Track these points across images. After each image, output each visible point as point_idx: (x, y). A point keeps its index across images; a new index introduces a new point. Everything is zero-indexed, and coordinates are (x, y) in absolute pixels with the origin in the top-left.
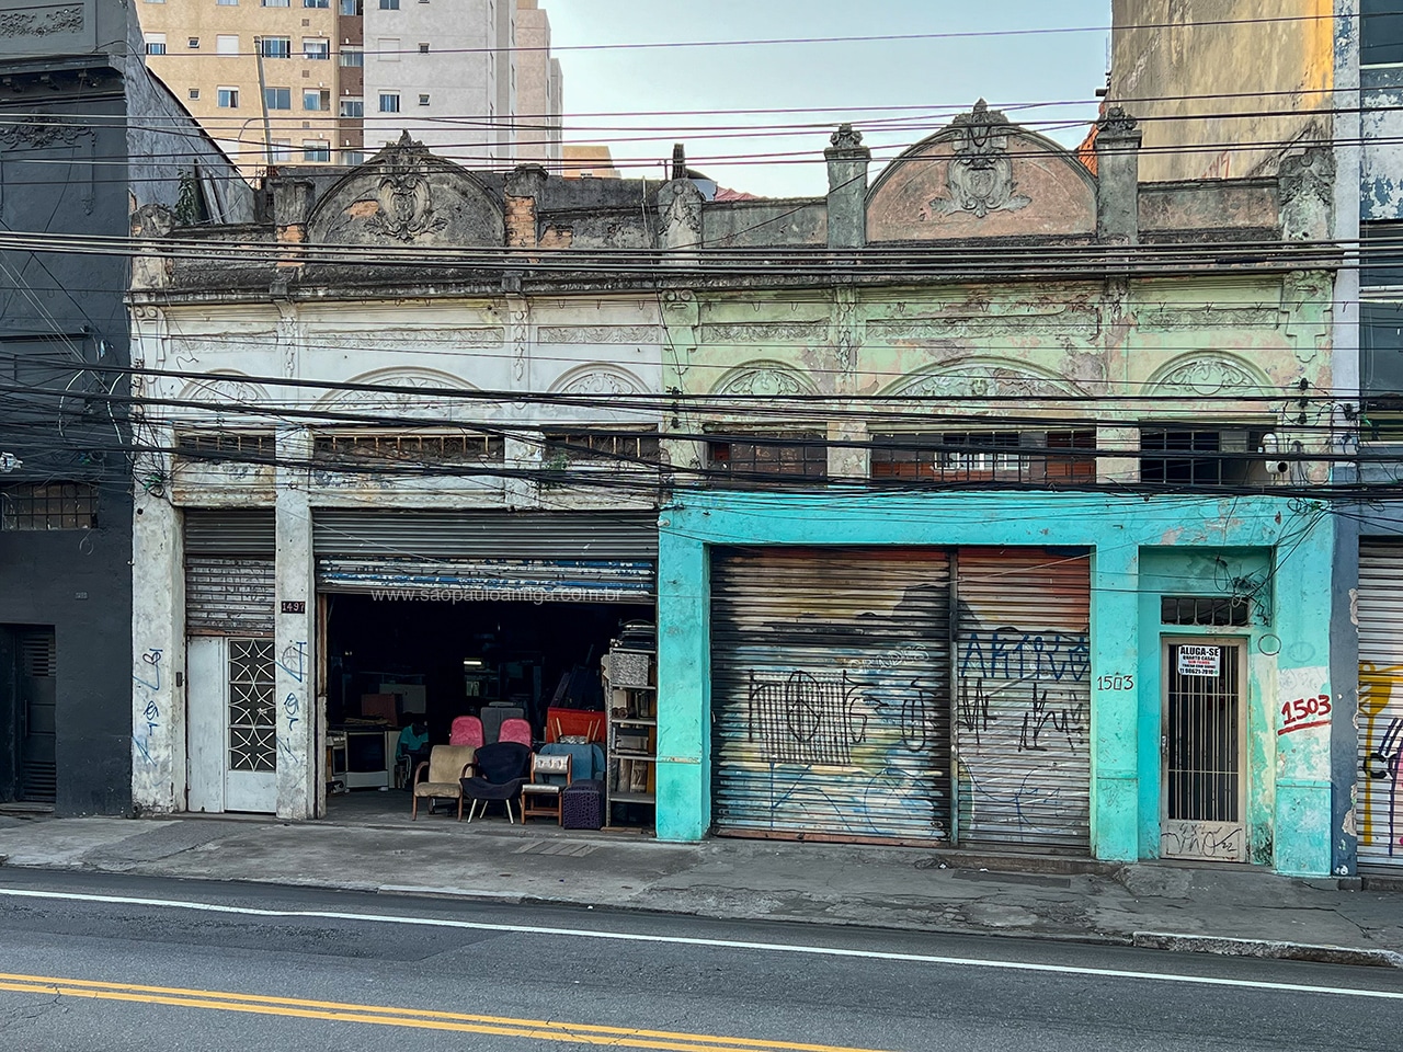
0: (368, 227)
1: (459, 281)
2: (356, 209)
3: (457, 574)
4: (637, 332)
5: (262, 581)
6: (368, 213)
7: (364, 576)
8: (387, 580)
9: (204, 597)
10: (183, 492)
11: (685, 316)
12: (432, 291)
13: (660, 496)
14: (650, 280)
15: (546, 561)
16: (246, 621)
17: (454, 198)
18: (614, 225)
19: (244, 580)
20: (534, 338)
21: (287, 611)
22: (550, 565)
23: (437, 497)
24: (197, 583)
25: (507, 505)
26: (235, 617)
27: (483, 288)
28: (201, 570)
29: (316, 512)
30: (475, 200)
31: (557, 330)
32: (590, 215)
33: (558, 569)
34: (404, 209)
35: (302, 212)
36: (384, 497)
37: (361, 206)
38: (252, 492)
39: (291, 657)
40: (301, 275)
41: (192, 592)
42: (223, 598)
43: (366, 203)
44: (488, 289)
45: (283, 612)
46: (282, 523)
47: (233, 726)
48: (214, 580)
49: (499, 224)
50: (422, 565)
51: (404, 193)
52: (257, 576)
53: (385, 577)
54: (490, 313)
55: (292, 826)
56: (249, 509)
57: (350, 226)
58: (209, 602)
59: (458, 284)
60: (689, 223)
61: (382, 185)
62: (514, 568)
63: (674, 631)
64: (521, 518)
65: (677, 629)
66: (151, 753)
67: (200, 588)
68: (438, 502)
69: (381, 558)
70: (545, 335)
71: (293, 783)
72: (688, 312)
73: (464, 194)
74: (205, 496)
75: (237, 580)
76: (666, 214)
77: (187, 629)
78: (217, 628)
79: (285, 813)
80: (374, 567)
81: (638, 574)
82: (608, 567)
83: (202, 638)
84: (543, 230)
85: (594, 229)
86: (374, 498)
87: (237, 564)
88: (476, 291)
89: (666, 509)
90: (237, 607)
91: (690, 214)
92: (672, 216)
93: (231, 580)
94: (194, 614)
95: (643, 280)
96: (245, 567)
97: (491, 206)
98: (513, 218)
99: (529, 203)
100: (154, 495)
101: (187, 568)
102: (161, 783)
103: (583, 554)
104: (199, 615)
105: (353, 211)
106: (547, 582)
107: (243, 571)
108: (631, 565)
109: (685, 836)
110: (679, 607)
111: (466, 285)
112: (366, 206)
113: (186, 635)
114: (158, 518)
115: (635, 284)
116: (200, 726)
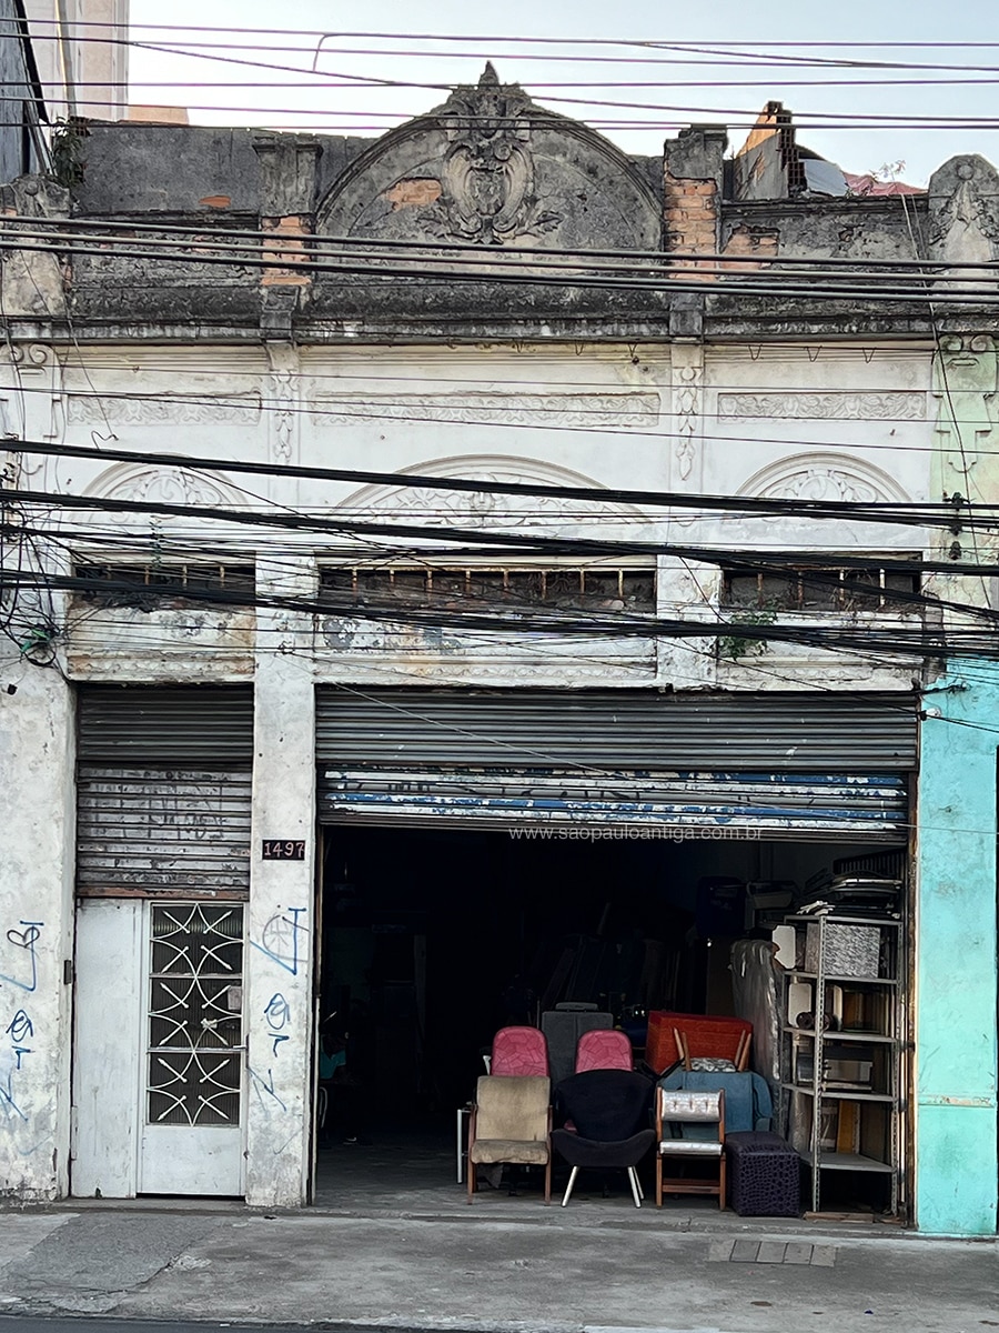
0: (423, 222)
1: (595, 315)
2: (401, 193)
3: (564, 795)
4: (889, 403)
5: (215, 806)
6: (422, 200)
7: (402, 798)
8: (443, 804)
9: (110, 833)
10: (87, 657)
11: (973, 377)
12: (546, 331)
13: (924, 667)
14: (924, 318)
15: (719, 774)
16: (185, 872)
17: (574, 178)
18: (850, 228)
19: (182, 805)
20: (711, 408)
21: (274, 857)
22: (725, 781)
23: (538, 669)
24: (98, 810)
25: (659, 681)
26: (165, 865)
27: (635, 329)
28: (104, 788)
29: (324, 692)
30: (611, 182)
31: (749, 398)
32: (810, 212)
33: (737, 787)
34: (488, 195)
35: (308, 196)
36: (446, 668)
37: (410, 187)
38: (214, 659)
39: (278, 933)
40: (305, 299)
41: (89, 825)
42: (144, 834)
43: (418, 183)
44: (644, 329)
45: (265, 857)
46: (265, 709)
47: (157, 1050)
48: (128, 804)
49: (652, 222)
50: (504, 780)
51: (488, 166)
52: (206, 798)
53: (438, 800)
54: (635, 369)
55: (278, 1220)
56: (207, 686)
57: (391, 220)
58: (118, 840)
59: (591, 321)
60: (983, 227)
61: (449, 155)
62: (663, 786)
63: (945, 888)
64: (679, 703)
65: (952, 886)
66: (18, 1100)
67: (102, 817)
68: (541, 676)
69: (434, 768)
70: (729, 406)
71: (277, 1146)
72: (978, 371)
73: (592, 171)
74: (127, 665)
75: (171, 804)
76: (943, 211)
77: (77, 887)
78: (132, 886)
79: (260, 1197)
80: (420, 783)
81: (877, 796)
82: (825, 784)
83: (103, 902)
84: (727, 234)
85: (815, 234)
86: (428, 669)
87: (170, 778)
88: (623, 332)
89: (936, 690)
90: (170, 850)
91: (984, 212)
92: (955, 214)
93: (158, 804)
94: (93, 862)
95: (911, 318)
96: (185, 783)
97: (639, 194)
98: (677, 214)
99: (707, 188)
100: (34, 662)
101: (81, 783)
102: (36, 1149)
103: (785, 763)
104: (101, 862)
105: (396, 196)
106: (719, 809)
107: (181, 790)
108: (865, 780)
109: (967, 1227)
110: (956, 851)
111: (605, 321)
112: (419, 189)
113: (76, 896)
114: (41, 700)
115: (898, 325)
116: (95, 1051)
